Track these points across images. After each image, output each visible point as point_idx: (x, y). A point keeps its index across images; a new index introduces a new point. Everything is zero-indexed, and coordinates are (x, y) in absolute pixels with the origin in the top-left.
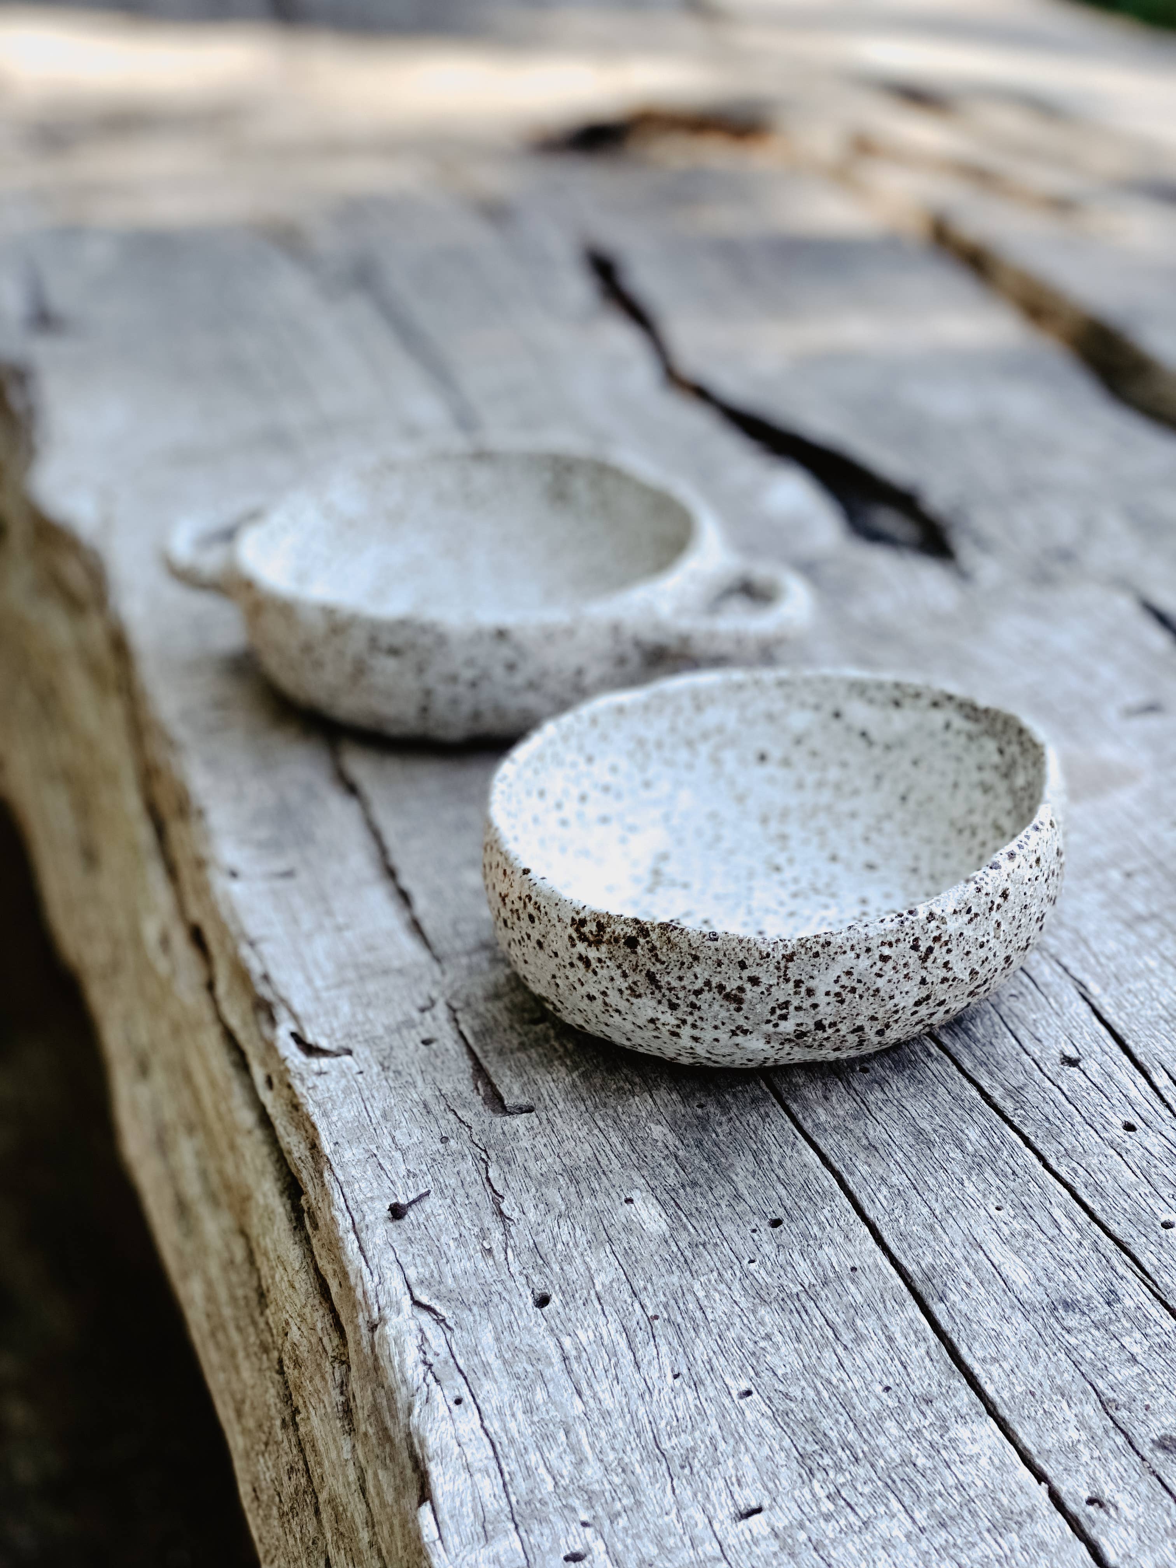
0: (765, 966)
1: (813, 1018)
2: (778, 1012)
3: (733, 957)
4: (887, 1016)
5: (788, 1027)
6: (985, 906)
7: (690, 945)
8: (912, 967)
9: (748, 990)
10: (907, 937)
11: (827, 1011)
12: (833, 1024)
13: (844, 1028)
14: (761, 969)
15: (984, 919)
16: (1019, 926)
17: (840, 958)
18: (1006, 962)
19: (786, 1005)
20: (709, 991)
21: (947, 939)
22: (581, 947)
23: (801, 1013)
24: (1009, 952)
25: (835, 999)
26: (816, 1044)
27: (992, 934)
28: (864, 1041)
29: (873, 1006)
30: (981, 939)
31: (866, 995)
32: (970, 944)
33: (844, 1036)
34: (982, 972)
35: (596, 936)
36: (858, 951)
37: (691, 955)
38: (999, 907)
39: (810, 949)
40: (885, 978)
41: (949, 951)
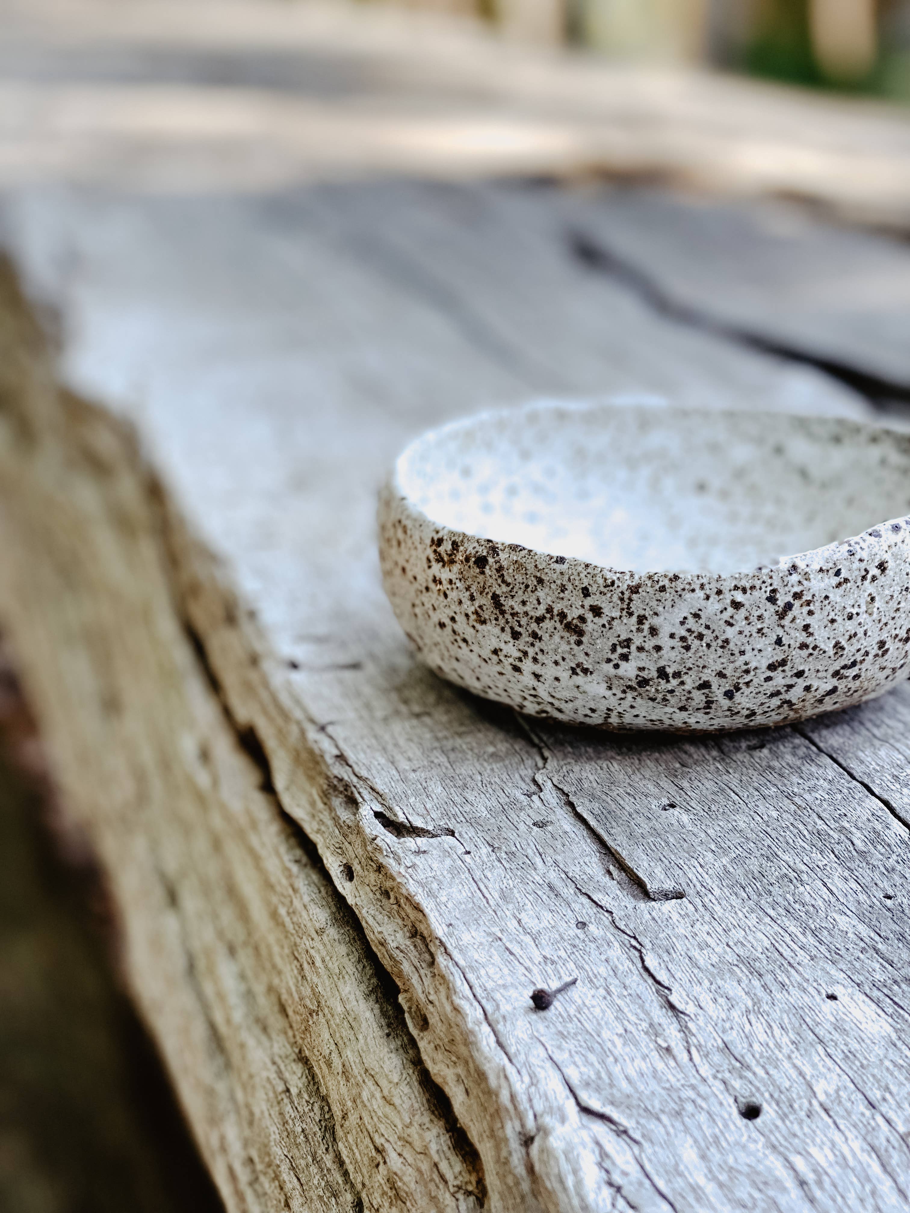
0: (609, 595)
1: (655, 662)
2: (620, 650)
3: (577, 583)
4: (737, 675)
5: (629, 670)
6: (857, 573)
7: (536, 566)
8: (767, 622)
9: (589, 620)
10: (763, 586)
11: (671, 657)
12: (677, 675)
13: (690, 681)
14: (604, 598)
15: (854, 588)
16: (898, 610)
17: (688, 596)
18: (880, 648)
19: (628, 642)
20: (551, 619)
21: (809, 598)
22: (436, 567)
23: (643, 655)
24: (884, 636)
25: (680, 644)
26: (660, 696)
27: (864, 608)
28: (712, 702)
29: (722, 660)
30: (849, 610)
31: (714, 644)
32: (836, 611)
33: (689, 692)
34: (850, 649)
35: (450, 555)
36: (708, 592)
37: (536, 577)
38: (874, 579)
39: (658, 582)
40: (736, 628)
41: (810, 613)
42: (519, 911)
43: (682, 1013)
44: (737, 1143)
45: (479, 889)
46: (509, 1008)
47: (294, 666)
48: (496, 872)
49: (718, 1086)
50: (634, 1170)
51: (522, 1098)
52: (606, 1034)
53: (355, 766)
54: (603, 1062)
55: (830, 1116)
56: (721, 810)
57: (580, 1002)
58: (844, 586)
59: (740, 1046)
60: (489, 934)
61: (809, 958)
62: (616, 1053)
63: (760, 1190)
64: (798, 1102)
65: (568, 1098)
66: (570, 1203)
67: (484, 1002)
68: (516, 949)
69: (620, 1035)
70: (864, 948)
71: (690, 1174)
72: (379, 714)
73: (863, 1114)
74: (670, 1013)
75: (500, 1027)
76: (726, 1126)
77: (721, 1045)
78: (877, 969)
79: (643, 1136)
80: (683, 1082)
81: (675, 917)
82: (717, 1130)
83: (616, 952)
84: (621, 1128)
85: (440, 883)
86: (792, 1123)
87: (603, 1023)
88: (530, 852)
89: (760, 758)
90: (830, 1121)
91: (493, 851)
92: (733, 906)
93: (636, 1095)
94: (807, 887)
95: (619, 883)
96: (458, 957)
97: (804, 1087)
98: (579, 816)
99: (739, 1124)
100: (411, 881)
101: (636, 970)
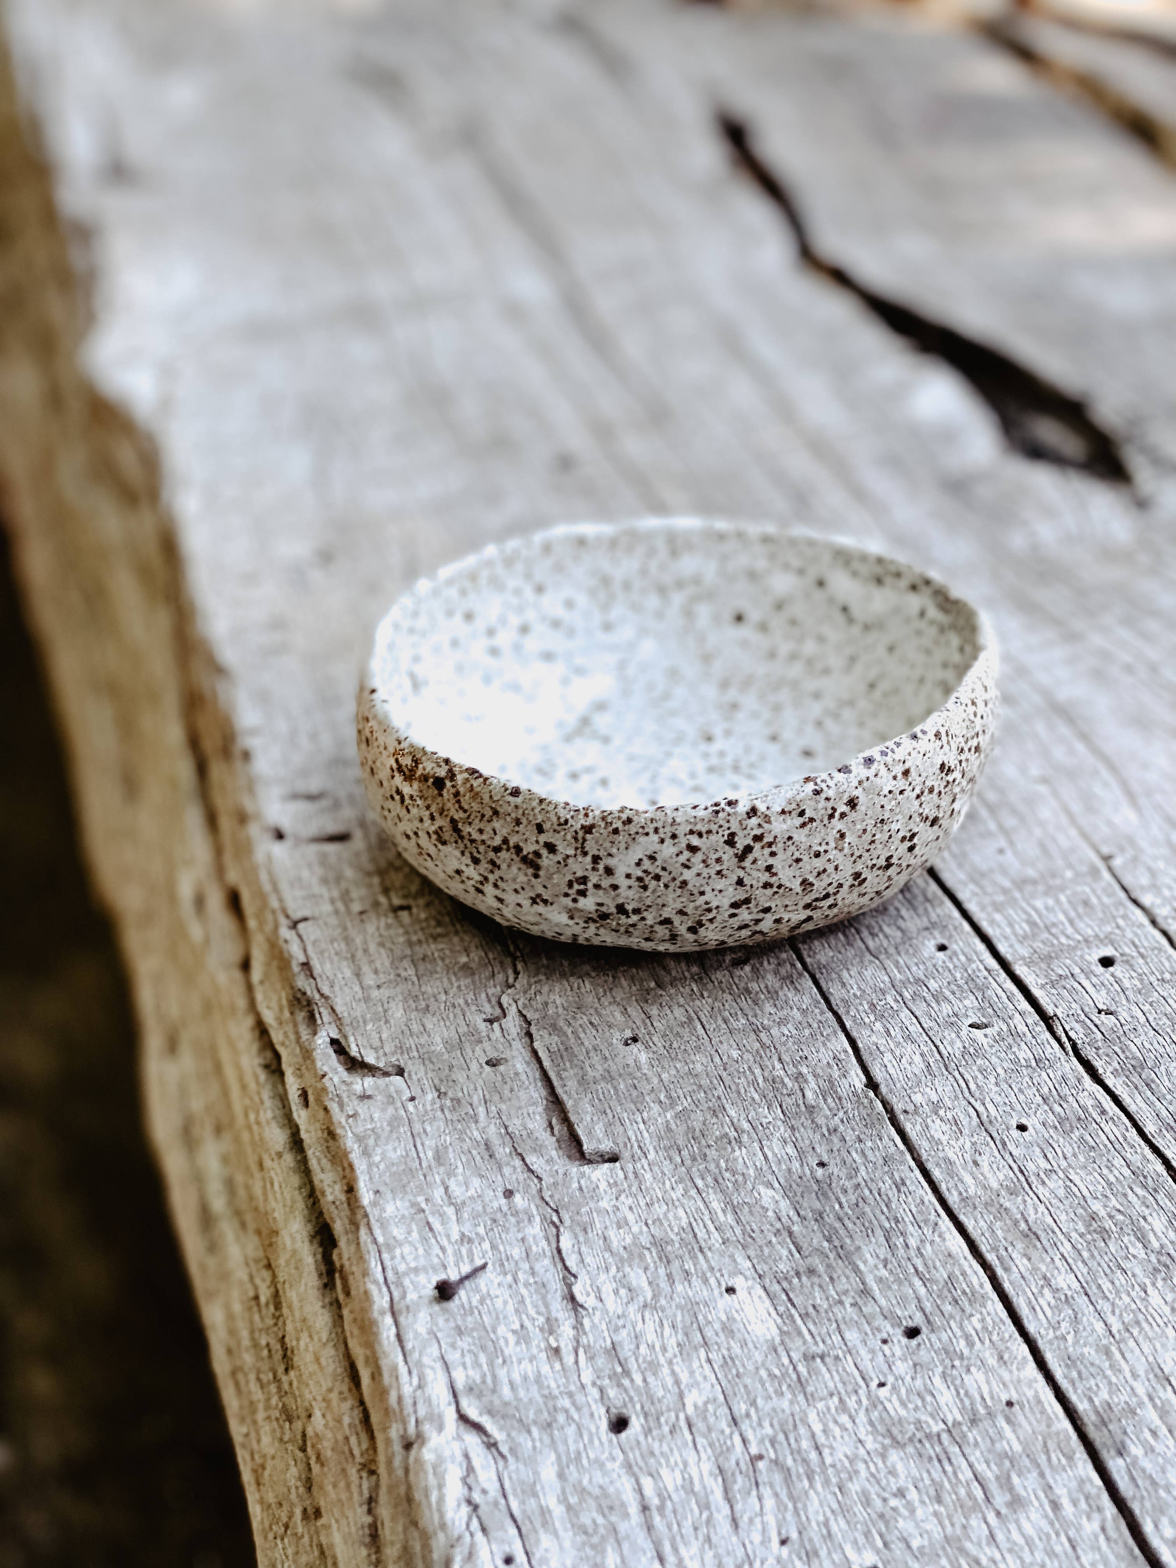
0: (563, 833)
1: (613, 899)
2: (576, 887)
3: (531, 818)
4: (699, 913)
5: (588, 904)
6: (823, 812)
7: (491, 797)
8: (726, 864)
9: (544, 856)
10: (720, 830)
11: (629, 895)
12: (636, 911)
13: (651, 918)
14: (557, 835)
15: (821, 826)
16: (873, 842)
17: (642, 839)
18: (856, 879)
19: (584, 880)
20: (507, 850)
21: (771, 840)
22: (398, 779)
23: (601, 892)
24: (859, 868)
25: (637, 883)
26: (622, 929)
27: (832, 845)
28: (676, 936)
29: (682, 899)
30: (816, 848)
31: (672, 885)
32: (802, 850)
33: (652, 927)
34: (819, 884)
35: (410, 771)
36: (662, 836)
37: (492, 808)
38: (843, 815)
39: (611, 823)
40: (694, 871)
41: (773, 854)
42: (449, 1175)
43: (582, 1306)
44: (597, 1461)
45: (415, 1146)
46: (415, 1296)
47: (280, 836)
48: (436, 1124)
49: (595, 1393)
50: (493, 1488)
51: (408, 1401)
52: (502, 1330)
53: (318, 980)
54: (491, 1364)
55: (692, 1433)
56: (683, 1047)
58: (809, 826)
59: (626, 1348)
60: (414, 1204)
61: (720, 1241)
62: (507, 1352)
63: (604, 1516)
64: (666, 1415)
65: (450, 1404)
66: (432, 1517)
67: (392, 1287)
68: (435, 1226)
69: (514, 1332)
70: (778, 1230)
71: (544, 1494)
72: (356, 907)
73: (723, 1432)
74: (570, 1306)
75: (402, 1319)
76: (591, 1441)
77: (610, 1346)
78: (784, 1258)
79: (511, 1449)
80: (562, 1389)
81: (603, 1186)
82: (581, 1446)
83: (535, 1230)
84: (492, 1441)
85: (378, 1138)
86: (653, 1439)
87: (501, 1316)
88: (475, 1098)
89: (740, 976)
90: (689, 1438)
91: (439, 1097)
92: (663, 1173)
93: (515, 1403)
94: (744, 1150)
95: (558, 1141)
96: (378, 1232)
97: (676, 1398)
98: (535, 1053)
99: (604, 1438)
100: (350, 1134)
101: (549, 1254)
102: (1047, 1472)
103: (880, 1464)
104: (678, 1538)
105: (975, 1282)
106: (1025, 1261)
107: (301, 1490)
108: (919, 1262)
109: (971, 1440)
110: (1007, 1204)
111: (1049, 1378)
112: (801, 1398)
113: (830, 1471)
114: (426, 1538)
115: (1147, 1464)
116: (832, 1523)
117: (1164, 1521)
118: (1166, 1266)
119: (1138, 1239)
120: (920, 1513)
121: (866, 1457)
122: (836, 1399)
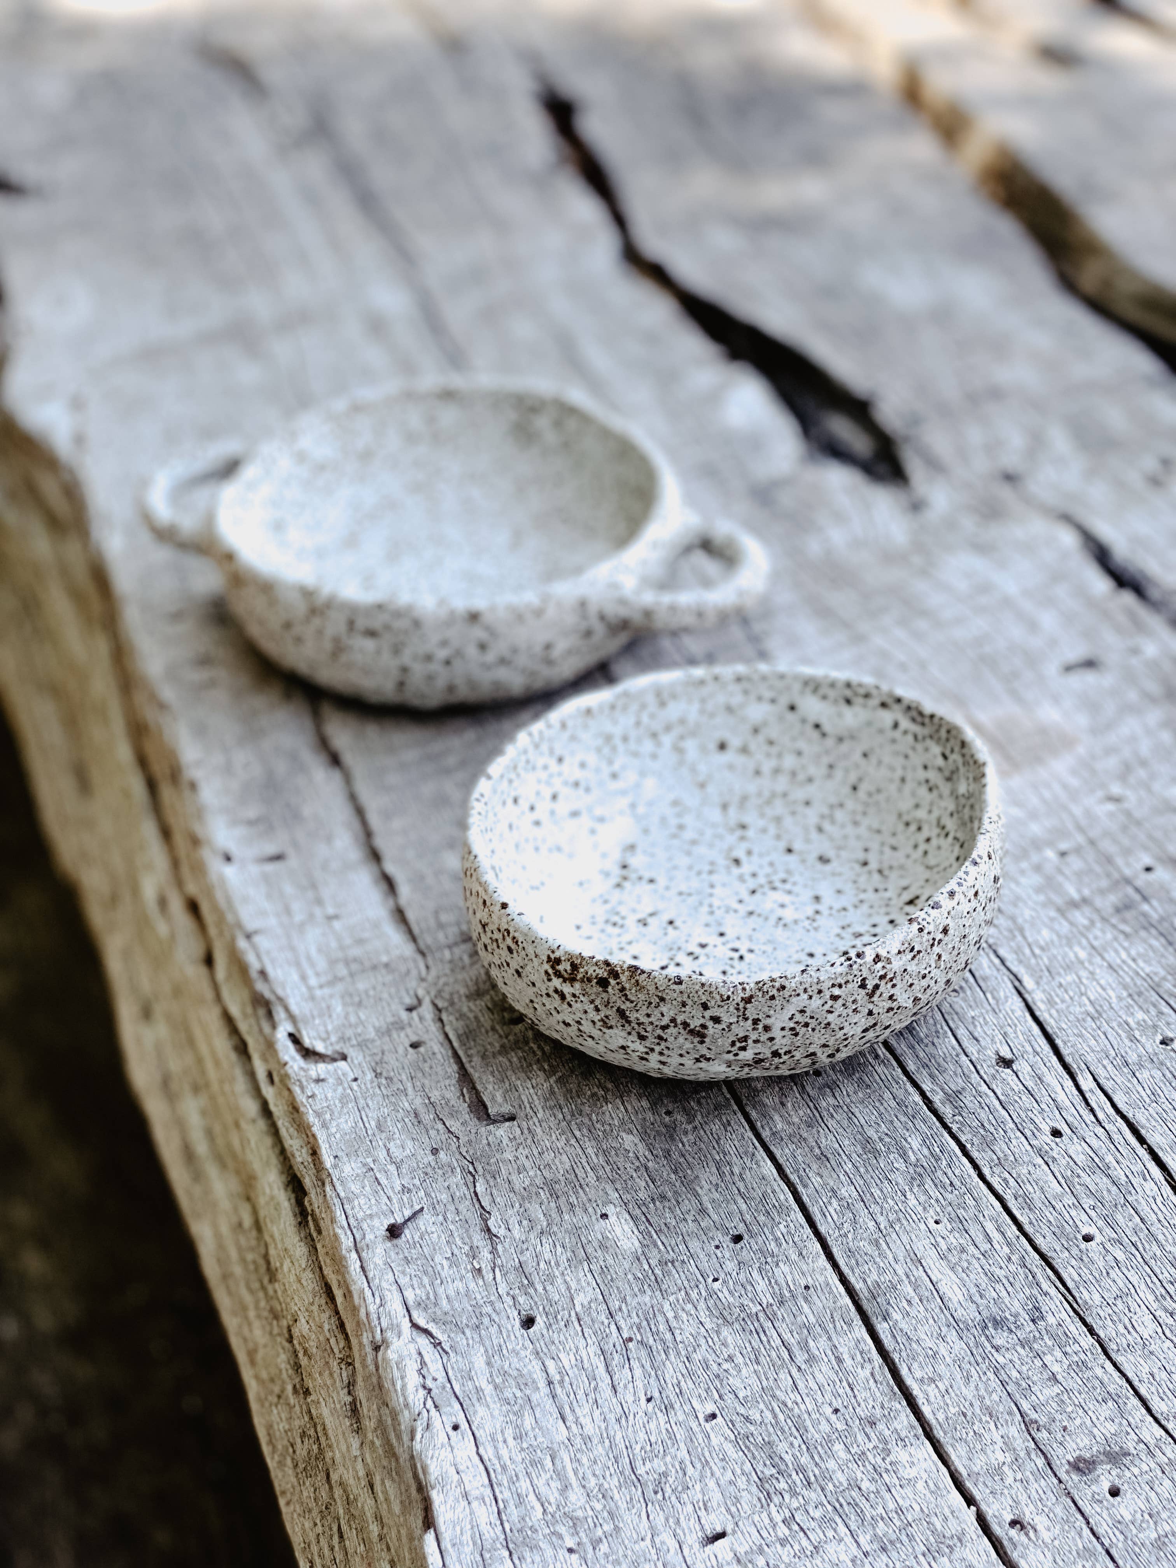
42: (389, 1140)
43: (495, 1236)
44: (514, 1350)
45: (361, 1118)
46: (372, 1237)
48: (376, 1100)
49: (509, 1301)
50: (441, 1376)
51: (374, 1316)
52: (438, 1258)
53: (273, 983)
54: (432, 1284)
55: (580, 1325)
57: (423, 1228)
59: (530, 1265)
60: (364, 1165)
61: (595, 1179)
62: (443, 1275)
63: (521, 1390)
64: (561, 1313)
65: (404, 1316)
66: (398, 1400)
67: (355, 1231)
68: (383, 1181)
69: (447, 1259)
70: (638, 1167)
71: (478, 1378)
73: (603, 1323)
74: (487, 1236)
75: (364, 1255)
76: (509, 1336)
77: (518, 1265)
78: (643, 1188)
79: (451, 1347)
80: (485, 1299)
81: (505, 1141)
82: (502, 1340)
83: (457, 1178)
84: (437, 1341)
85: (332, 1113)
86: (553, 1332)
87: (437, 1248)
88: (404, 1077)
90: (579, 1329)
91: (376, 1077)
92: (550, 1128)
93: (451, 1312)
94: (610, 1106)
95: (469, 1106)
96: (339, 1188)
97: (568, 1300)
98: (446, 1036)
99: (518, 1334)
100: (311, 1111)
101: (468, 1197)
102: (834, 1336)
103: (716, 1339)
104: (575, 1403)
105: (782, 1197)
106: (819, 1179)
107: (290, 1371)
108: (741, 1185)
109: (780, 1317)
110: (805, 1135)
111: (835, 1266)
112: (658, 1293)
113: (680, 1345)
114: (394, 1415)
115: (903, 1325)
116: (683, 1383)
117: (915, 1365)
118: (920, 1175)
119: (900, 1155)
120: (744, 1371)
121: (706, 1334)
122: (683, 1293)
